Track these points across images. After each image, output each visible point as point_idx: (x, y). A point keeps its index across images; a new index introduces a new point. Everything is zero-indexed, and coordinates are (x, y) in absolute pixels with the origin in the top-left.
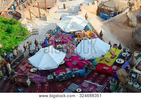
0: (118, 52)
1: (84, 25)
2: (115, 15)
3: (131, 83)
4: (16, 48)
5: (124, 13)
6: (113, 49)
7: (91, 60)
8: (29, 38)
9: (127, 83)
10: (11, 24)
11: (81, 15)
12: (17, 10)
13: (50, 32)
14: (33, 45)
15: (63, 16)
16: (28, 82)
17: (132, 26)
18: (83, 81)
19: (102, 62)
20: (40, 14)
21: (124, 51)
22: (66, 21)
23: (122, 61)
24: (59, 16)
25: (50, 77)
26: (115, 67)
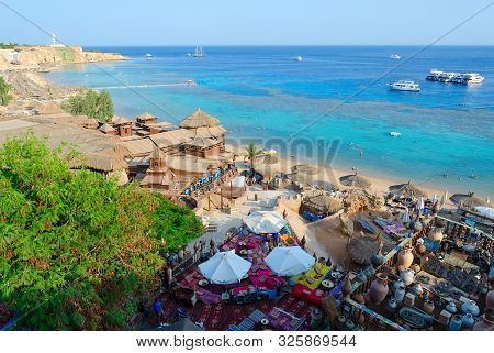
0: (325, 270)
1: (280, 226)
2: (325, 215)
3: (343, 320)
4: (184, 247)
5: (337, 215)
6: (319, 265)
7: (286, 278)
8: (204, 236)
9: (336, 319)
10: (182, 213)
11: (278, 211)
12: (193, 196)
13: (233, 230)
14: (207, 246)
15: (253, 210)
16: (194, 299)
17: (347, 235)
18: (271, 309)
19: (301, 282)
20: (222, 204)
21: (335, 270)
22: (255, 218)
23: (331, 285)
24: (247, 209)
25: (225, 296)
26: (319, 293)
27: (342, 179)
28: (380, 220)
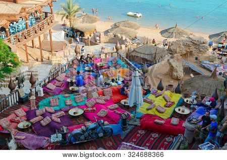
6: (167, 93)
18: (119, 144)
23: (187, 111)
25: (55, 138)
26: (175, 120)
27: (162, 33)
28: (207, 63)
